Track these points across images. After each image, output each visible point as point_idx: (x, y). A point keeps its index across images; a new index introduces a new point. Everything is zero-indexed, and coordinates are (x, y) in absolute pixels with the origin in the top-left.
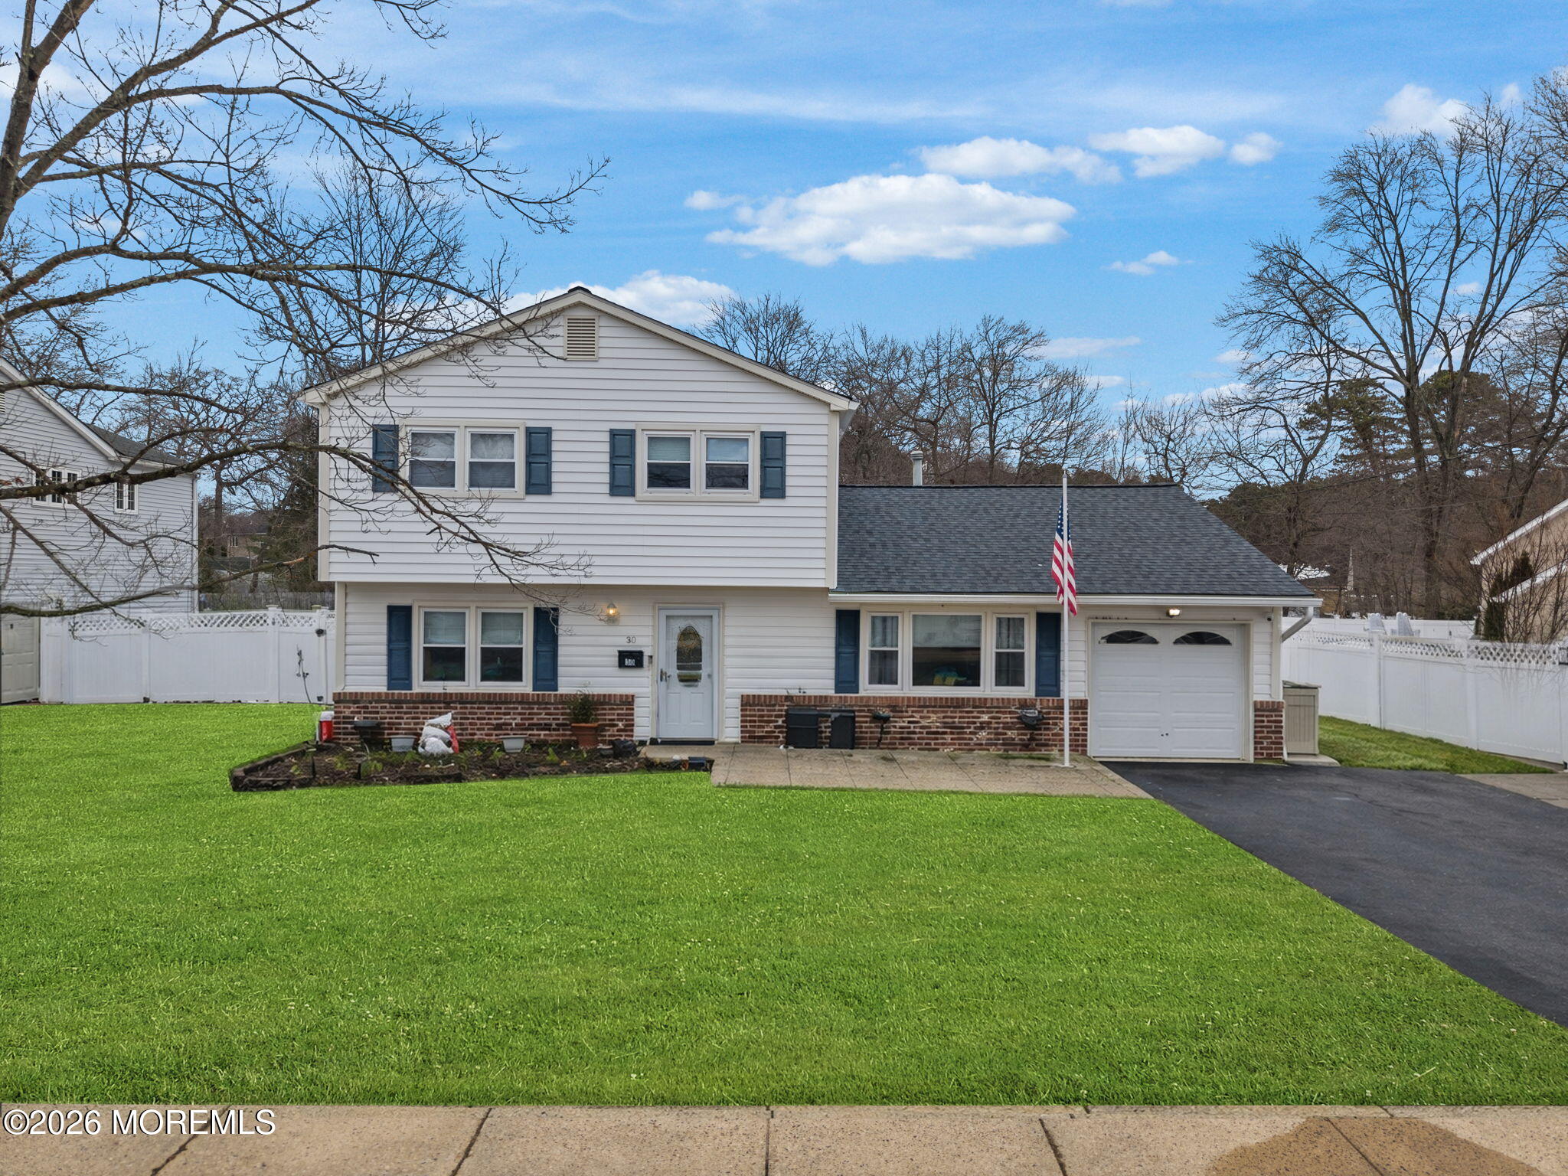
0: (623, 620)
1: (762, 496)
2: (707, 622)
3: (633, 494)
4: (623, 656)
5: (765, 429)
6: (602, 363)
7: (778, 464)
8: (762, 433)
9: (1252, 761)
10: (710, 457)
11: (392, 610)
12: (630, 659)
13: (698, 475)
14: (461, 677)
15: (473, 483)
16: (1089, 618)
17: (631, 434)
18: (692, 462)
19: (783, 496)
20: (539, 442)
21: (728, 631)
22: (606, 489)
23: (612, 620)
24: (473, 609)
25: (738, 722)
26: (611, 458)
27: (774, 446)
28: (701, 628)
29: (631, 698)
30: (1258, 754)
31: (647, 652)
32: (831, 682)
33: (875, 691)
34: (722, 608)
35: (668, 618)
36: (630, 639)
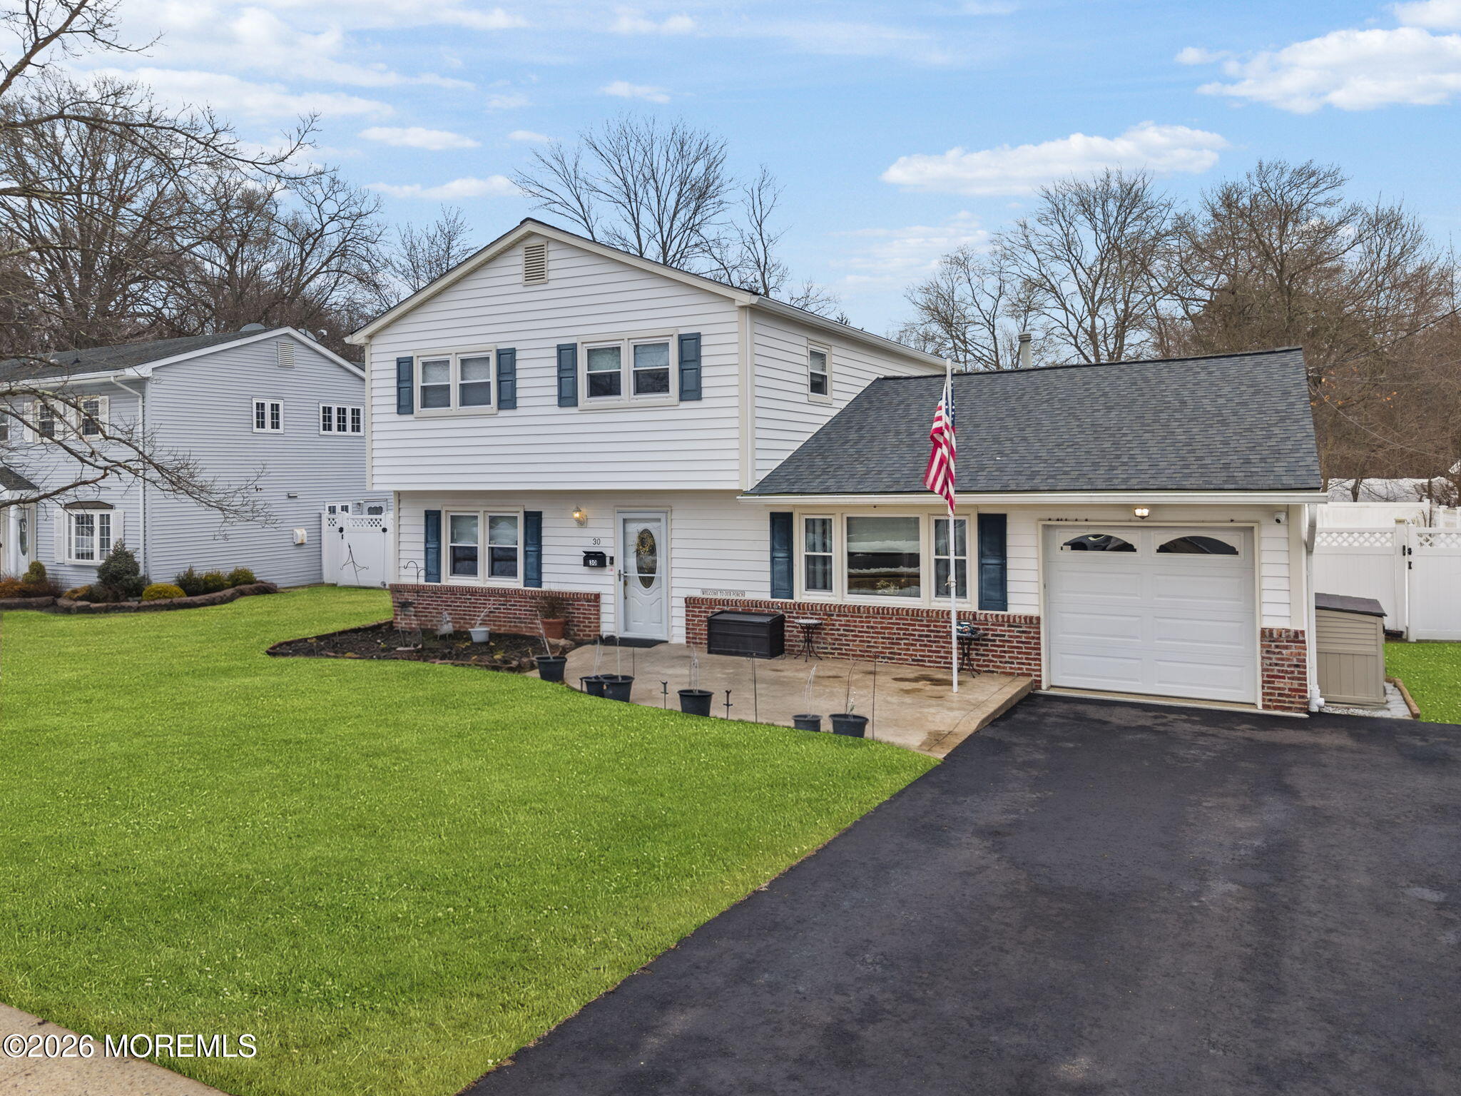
0: (591, 524)
1: (681, 400)
2: (659, 524)
3: (575, 404)
4: (589, 556)
5: (683, 331)
6: (552, 285)
7: (693, 365)
8: (680, 336)
9: (1260, 709)
10: (638, 364)
11: (428, 514)
12: (596, 559)
13: (627, 383)
14: (473, 572)
15: (464, 402)
16: (1038, 520)
17: (573, 348)
18: (622, 370)
19: (699, 398)
20: (507, 359)
21: (675, 534)
22: (555, 400)
23: (581, 523)
24: (482, 513)
25: (683, 622)
26: (559, 371)
27: (690, 346)
28: (653, 530)
29: (597, 596)
30: (1270, 700)
31: (608, 553)
32: (768, 587)
33: (811, 598)
34: (668, 511)
35: (625, 521)
36: (597, 541)
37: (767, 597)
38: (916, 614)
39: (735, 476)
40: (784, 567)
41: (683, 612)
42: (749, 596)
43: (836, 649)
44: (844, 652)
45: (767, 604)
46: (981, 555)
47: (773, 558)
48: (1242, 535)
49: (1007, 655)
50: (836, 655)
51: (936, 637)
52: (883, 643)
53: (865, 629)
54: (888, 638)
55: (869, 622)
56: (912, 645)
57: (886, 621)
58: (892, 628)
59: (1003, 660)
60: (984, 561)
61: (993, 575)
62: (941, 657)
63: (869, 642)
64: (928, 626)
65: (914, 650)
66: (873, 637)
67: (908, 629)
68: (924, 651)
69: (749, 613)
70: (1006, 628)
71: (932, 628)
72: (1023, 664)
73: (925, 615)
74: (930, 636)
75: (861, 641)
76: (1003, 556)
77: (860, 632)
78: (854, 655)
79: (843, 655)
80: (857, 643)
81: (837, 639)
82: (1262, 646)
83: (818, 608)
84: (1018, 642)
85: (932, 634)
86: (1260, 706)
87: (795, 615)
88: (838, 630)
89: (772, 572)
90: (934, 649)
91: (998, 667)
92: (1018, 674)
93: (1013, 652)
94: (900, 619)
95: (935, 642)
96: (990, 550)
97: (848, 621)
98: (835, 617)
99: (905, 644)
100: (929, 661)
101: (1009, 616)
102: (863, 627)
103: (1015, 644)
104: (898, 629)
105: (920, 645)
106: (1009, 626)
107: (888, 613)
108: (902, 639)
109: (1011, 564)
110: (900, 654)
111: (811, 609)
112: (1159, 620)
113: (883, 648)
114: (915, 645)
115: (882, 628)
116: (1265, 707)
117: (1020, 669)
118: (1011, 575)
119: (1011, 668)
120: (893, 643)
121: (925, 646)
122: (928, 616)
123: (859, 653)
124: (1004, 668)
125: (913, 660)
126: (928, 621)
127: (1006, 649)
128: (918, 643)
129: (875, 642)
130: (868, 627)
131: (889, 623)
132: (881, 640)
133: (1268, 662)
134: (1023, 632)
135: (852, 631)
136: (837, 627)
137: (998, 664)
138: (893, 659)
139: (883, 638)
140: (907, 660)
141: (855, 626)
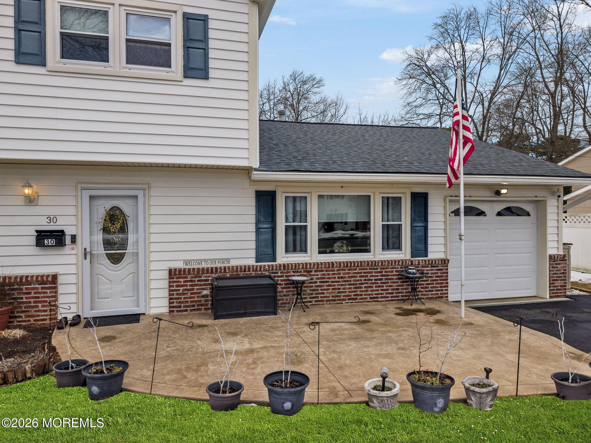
0: (42, 201)
1: (185, 77)
2: (130, 202)
3: (43, 64)
4: (41, 235)
5: (188, 10)
7: (201, 45)
8: (185, 14)
9: (548, 299)
10: (130, 32)
12: (51, 238)
16: (446, 197)
19: (206, 77)
21: (154, 210)
22: (11, 56)
23: (31, 200)
25: (165, 293)
26: (16, 23)
28: (126, 207)
29: (55, 277)
30: (553, 293)
31: (69, 231)
32: (253, 253)
33: (289, 259)
34: (147, 188)
35: (92, 197)
36: (51, 219)
37: (252, 262)
38: (373, 264)
39: (244, 154)
40: (269, 236)
41: (165, 284)
42: (234, 263)
43: (314, 298)
44: (320, 299)
45: (254, 268)
46: (413, 221)
47: (258, 229)
48: (532, 205)
49: (430, 286)
50: (314, 303)
51: (386, 279)
52: (349, 288)
53: (337, 279)
54: (354, 284)
55: (340, 274)
56: (370, 287)
57: (352, 272)
58: (356, 277)
59: (427, 290)
60: (415, 225)
61: (420, 234)
62: (389, 293)
63: (339, 289)
64: (381, 272)
65: (371, 291)
66: (342, 285)
67: (367, 276)
68: (378, 290)
69: (238, 277)
70: (429, 268)
71: (384, 273)
72: (438, 290)
73: (380, 264)
74: (382, 279)
75: (333, 289)
76: (426, 220)
77: (332, 282)
78: (327, 301)
79: (320, 302)
80: (330, 291)
81: (314, 290)
82: (550, 264)
83: (301, 267)
84: (436, 277)
85: (384, 278)
86: (548, 297)
87: (279, 274)
88: (316, 282)
89: (257, 241)
90: (385, 288)
91: (424, 295)
92: (436, 298)
93: (433, 284)
94: (362, 269)
95: (385, 283)
96: (419, 217)
97: (324, 275)
98: (313, 273)
99: (365, 287)
100: (381, 297)
101: (429, 261)
102: (335, 278)
103: (434, 278)
104: (360, 277)
105: (376, 287)
106: (432, 267)
107: (354, 266)
108: (362, 284)
109: (430, 225)
110: (361, 295)
111: (296, 268)
112: (497, 255)
113: (349, 292)
114: (372, 287)
115: (349, 277)
116: (551, 297)
117: (437, 294)
118: (430, 233)
119: (432, 294)
120: (357, 288)
121: (379, 286)
122: (382, 265)
123: (331, 298)
124: (428, 295)
125: (370, 298)
126: (381, 269)
127: (429, 282)
128: (374, 285)
129: (344, 289)
130: (339, 278)
131: (354, 273)
132: (348, 286)
133: (552, 272)
134: (439, 270)
135: (326, 282)
136: (315, 280)
137: (424, 293)
138: (356, 299)
139: (349, 285)
140: (366, 298)
141: (329, 278)
